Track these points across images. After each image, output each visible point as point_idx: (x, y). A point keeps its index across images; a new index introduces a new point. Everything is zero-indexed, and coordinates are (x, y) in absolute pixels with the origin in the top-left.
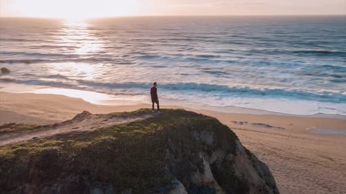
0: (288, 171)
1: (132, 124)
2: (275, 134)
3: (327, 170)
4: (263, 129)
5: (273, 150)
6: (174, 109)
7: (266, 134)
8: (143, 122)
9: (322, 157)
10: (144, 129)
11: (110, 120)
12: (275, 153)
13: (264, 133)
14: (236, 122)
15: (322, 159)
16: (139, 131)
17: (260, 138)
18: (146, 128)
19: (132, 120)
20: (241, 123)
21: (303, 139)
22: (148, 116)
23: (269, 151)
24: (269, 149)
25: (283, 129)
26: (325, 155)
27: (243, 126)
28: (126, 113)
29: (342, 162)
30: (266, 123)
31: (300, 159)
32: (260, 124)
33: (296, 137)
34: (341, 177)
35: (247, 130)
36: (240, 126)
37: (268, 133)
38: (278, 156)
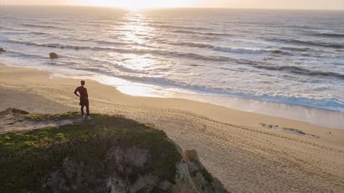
2: (306, 143)
4: (295, 136)
5: (297, 162)
6: (111, 114)
7: (295, 142)
12: (299, 166)
13: (293, 140)
14: (264, 125)
17: (287, 146)
20: (271, 127)
23: (292, 162)
24: (293, 160)
25: (318, 137)
27: (271, 130)
30: (300, 129)
31: (328, 176)
32: (291, 129)
33: (331, 149)
35: (275, 136)
36: (267, 130)
37: (297, 141)
38: (301, 170)
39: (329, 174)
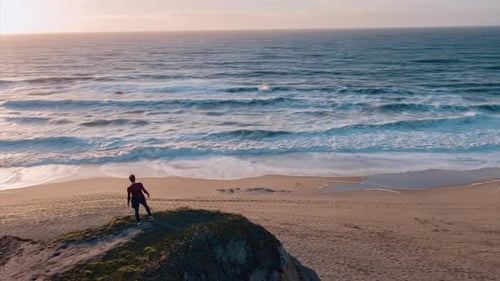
0: (309, 255)
1: (110, 254)
2: (280, 201)
3: (356, 243)
4: (264, 196)
5: (284, 226)
7: (268, 204)
8: (129, 246)
9: (346, 226)
10: (137, 263)
11: (64, 252)
12: (288, 231)
13: (265, 201)
14: (223, 191)
15: (346, 229)
16: (130, 268)
17: (263, 210)
18: (140, 258)
19: (109, 246)
20: (232, 191)
21: (318, 203)
22: (134, 232)
23: (278, 228)
24: (277, 225)
25: (289, 192)
26: (348, 222)
27: (234, 196)
28: (89, 231)
29: (371, 228)
30: (267, 187)
31: (321, 234)
32: (256, 189)
33: (309, 202)
34: (375, 251)
35: (242, 201)
36: (230, 196)
37: (270, 202)
38: (292, 235)
39: (322, 231)
